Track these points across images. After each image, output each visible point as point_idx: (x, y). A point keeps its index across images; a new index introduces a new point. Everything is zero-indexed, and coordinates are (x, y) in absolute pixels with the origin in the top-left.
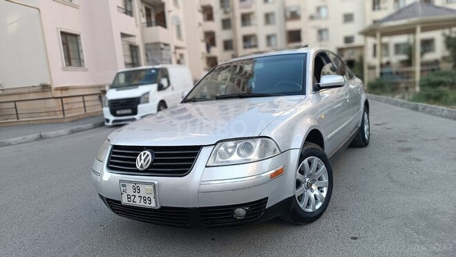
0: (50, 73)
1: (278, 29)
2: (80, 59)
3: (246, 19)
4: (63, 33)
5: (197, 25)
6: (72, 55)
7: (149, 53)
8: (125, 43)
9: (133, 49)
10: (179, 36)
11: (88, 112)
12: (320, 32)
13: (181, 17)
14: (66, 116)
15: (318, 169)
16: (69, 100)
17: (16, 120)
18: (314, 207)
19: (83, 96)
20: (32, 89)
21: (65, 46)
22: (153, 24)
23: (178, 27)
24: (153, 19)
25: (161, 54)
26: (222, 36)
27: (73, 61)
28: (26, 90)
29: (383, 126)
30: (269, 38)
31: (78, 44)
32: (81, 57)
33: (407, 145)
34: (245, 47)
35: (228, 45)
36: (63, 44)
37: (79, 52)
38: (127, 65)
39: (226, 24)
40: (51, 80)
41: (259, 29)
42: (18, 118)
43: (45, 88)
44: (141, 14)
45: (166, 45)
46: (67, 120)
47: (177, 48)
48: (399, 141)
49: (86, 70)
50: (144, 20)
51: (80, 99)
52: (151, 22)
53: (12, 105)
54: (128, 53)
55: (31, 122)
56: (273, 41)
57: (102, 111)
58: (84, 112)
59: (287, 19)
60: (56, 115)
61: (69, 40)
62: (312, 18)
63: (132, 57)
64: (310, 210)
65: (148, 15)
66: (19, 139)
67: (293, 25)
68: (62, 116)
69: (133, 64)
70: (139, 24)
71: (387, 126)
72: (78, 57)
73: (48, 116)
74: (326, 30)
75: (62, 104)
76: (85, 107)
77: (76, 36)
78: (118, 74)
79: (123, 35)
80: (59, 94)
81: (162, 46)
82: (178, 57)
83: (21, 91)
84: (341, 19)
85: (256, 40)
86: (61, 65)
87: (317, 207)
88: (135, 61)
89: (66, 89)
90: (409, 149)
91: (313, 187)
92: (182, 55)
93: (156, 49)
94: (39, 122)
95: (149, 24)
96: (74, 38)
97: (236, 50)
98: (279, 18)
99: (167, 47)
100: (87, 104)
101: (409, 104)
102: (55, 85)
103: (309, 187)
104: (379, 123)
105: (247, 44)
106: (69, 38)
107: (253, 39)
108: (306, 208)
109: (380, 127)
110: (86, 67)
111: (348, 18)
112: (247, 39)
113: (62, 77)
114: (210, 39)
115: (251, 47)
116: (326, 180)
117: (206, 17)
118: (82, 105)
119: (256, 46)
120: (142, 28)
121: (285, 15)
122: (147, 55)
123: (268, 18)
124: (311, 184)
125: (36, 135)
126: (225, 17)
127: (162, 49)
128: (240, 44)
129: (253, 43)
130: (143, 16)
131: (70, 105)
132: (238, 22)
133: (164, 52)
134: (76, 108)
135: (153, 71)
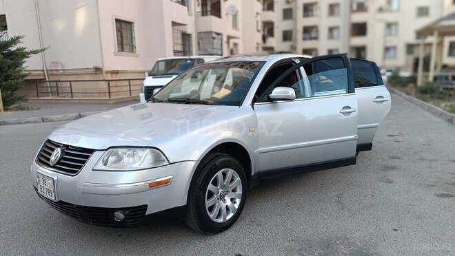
0: (102, 57)
1: (342, 21)
2: (132, 45)
3: (308, 9)
4: (117, 20)
5: (255, 14)
6: (125, 42)
7: (201, 42)
8: (176, 31)
9: (186, 37)
10: (235, 25)
11: (132, 95)
12: (389, 25)
13: (239, 7)
14: (112, 98)
15: (232, 180)
16: (118, 83)
17: (70, 98)
18: (225, 218)
19: (129, 80)
20: (87, 71)
21: (119, 33)
22: (209, 13)
23: (235, 17)
24: (209, 9)
25: (213, 43)
26: (281, 26)
27: (125, 47)
28: (83, 72)
29: (395, 137)
30: (331, 30)
31: (131, 31)
32: (134, 44)
33: (396, 163)
34: (304, 39)
35: (287, 36)
36: (117, 30)
37: (132, 38)
38: (176, 52)
39: (288, 14)
40: (103, 64)
41: (322, 20)
42: (72, 96)
43: (98, 70)
44: (197, 3)
45: (218, 34)
46: (111, 102)
47: (229, 38)
48: (392, 158)
49: (138, 56)
50: (199, 9)
51: (127, 83)
52: (207, 11)
53: (68, 84)
54: (180, 41)
55: (82, 101)
56: (335, 33)
57: (139, 96)
58: (129, 96)
59: (352, 11)
60: (105, 96)
61: (124, 28)
62: (381, 10)
63: (184, 45)
64: (221, 220)
65: (204, 4)
66: (60, 116)
67: (358, 18)
68: (108, 98)
69: (184, 53)
70: (193, 12)
71: (399, 138)
72: (130, 43)
73: (99, 96)
74: (396, 24)
75: (109, 87)
76: (130, 91)
77: (130, 23)
78: (158, 62)
79: (174, 24)
80: (109, 77)
81: (214, 35)
82: (232, 46)
83: (78, 72)
84: (413, 12)
85: (317, 31)
86: (113, 50)
87: (228, 218)
88: (187, 49)
89: (116, 72)
90: (394, 168)
91: (226, 198)
92: (236, 45)
93: (207, 37)
94: (89, 102)
95: (204, 13)
96: (129, 26)
97: (296, 41)
98: (343, 9)
99: (220, 37)
100: (132, 88)
101: (446, 115)
102: (105, 69)
103: (222, 198)
104: (396, 133)
105: (308, 36)
106: (124, 26)
107: (314, 30)
108: (217, 218)
109: (391, 138)
110: (137, 53)
111: (423, 11)
112: (307, 30)
113: (114, 61)
114: (269, 29)
115: (311, 39)
116: (239, 191)
117: (266, 6)
118: (128, 88)
119: (316, 38)
120: (196, 17)
121: (351, 7)
122: (199, 43)
123: (332, 9)
124: (224, 196)
125: (75, 114)
126: (287, 6)
127: (214, 38)
128: (299, 34)
129: (313, 35)
130: (198, 5)
131: (119, 88)
132: (299, 12)
133: (215, 41)
134: (122, 91)
135: (189, 61)
